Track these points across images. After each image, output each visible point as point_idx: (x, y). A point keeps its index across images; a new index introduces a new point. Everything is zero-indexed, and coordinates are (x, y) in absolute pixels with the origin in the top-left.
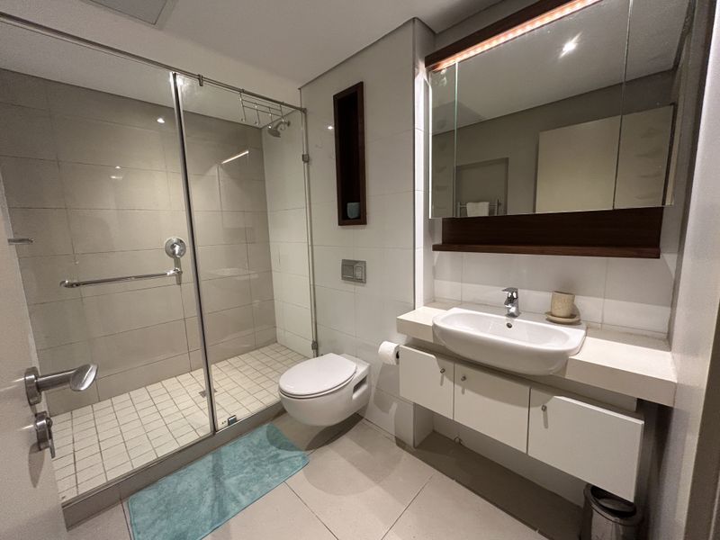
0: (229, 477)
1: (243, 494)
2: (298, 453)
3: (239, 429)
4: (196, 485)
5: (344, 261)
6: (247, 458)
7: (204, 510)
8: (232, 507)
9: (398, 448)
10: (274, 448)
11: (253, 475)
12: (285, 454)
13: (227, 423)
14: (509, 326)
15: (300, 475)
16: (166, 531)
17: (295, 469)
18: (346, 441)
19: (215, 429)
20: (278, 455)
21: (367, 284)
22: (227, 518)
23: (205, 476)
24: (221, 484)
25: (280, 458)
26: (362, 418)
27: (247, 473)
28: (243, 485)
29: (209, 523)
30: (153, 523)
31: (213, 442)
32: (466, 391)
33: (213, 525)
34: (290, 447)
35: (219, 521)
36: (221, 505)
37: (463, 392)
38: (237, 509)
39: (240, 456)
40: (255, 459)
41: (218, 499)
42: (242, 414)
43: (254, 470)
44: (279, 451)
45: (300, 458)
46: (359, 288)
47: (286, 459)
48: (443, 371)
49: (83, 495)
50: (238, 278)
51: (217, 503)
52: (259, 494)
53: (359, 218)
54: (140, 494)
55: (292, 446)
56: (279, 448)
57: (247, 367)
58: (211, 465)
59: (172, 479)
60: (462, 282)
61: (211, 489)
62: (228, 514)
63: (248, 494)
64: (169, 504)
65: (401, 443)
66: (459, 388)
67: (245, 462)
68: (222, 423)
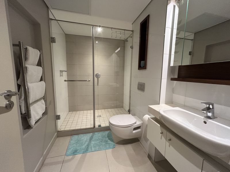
0: (93, 141)
1: (94, 147)
2: (113, 143)
3: (101, 129)
4: (85, 139)
5: (139, 82)
6: (100, 138)
7: (84, 147)
8: (90, 149)
9: (147, 158)
10: (107, 138)
11: (99, 144)
12: (109, 142)
13: (98, 126)
14: (205, 123)
15: (110, 150)
16: (74, 147)
17: (110, 148)
18: (129, 147)
19: (94, 127)
20: (107, 141)
21: (145, 92)
22: (87, 152)
23: (88, 138)
24: (91, 142)
25: (107, 142)
26: (139, 141)
27: (98, 142)
28: (95, 145)
29: (83, 151)
30: (73, 144)
31: (93, 130)
32: (171, 146)
33: (83, 152)
34: (112, 140)
35: (85, 151)
36: (88, 148)
37: (169, 146)
38: (90, 151)
39: (98, 137)
40: (101, 139)
41: (88, 145)
42: (103, 125)
43: (99, 143)
44: (108, 140)
45: (113, 145)
46: (142, 93)
47: (109, 143)
48: (162, 133)
49: (65, 130)
50: (113, 86)
51: (87, 146)
52: (97, 150)
53: (144, 67)
54: (75, 136)
55: (113, 140)
56: (109, 139)
57: (112, 112)
58: (91, 136)
59: (82, 135)
60: (185, 97)
61: (88, 142)
62: (88, 151)
63: (95, 148)
64: (78, 141)
65: (149, 157)
66: (168, 144)
67: (99, 139)
68: (97, 125)
